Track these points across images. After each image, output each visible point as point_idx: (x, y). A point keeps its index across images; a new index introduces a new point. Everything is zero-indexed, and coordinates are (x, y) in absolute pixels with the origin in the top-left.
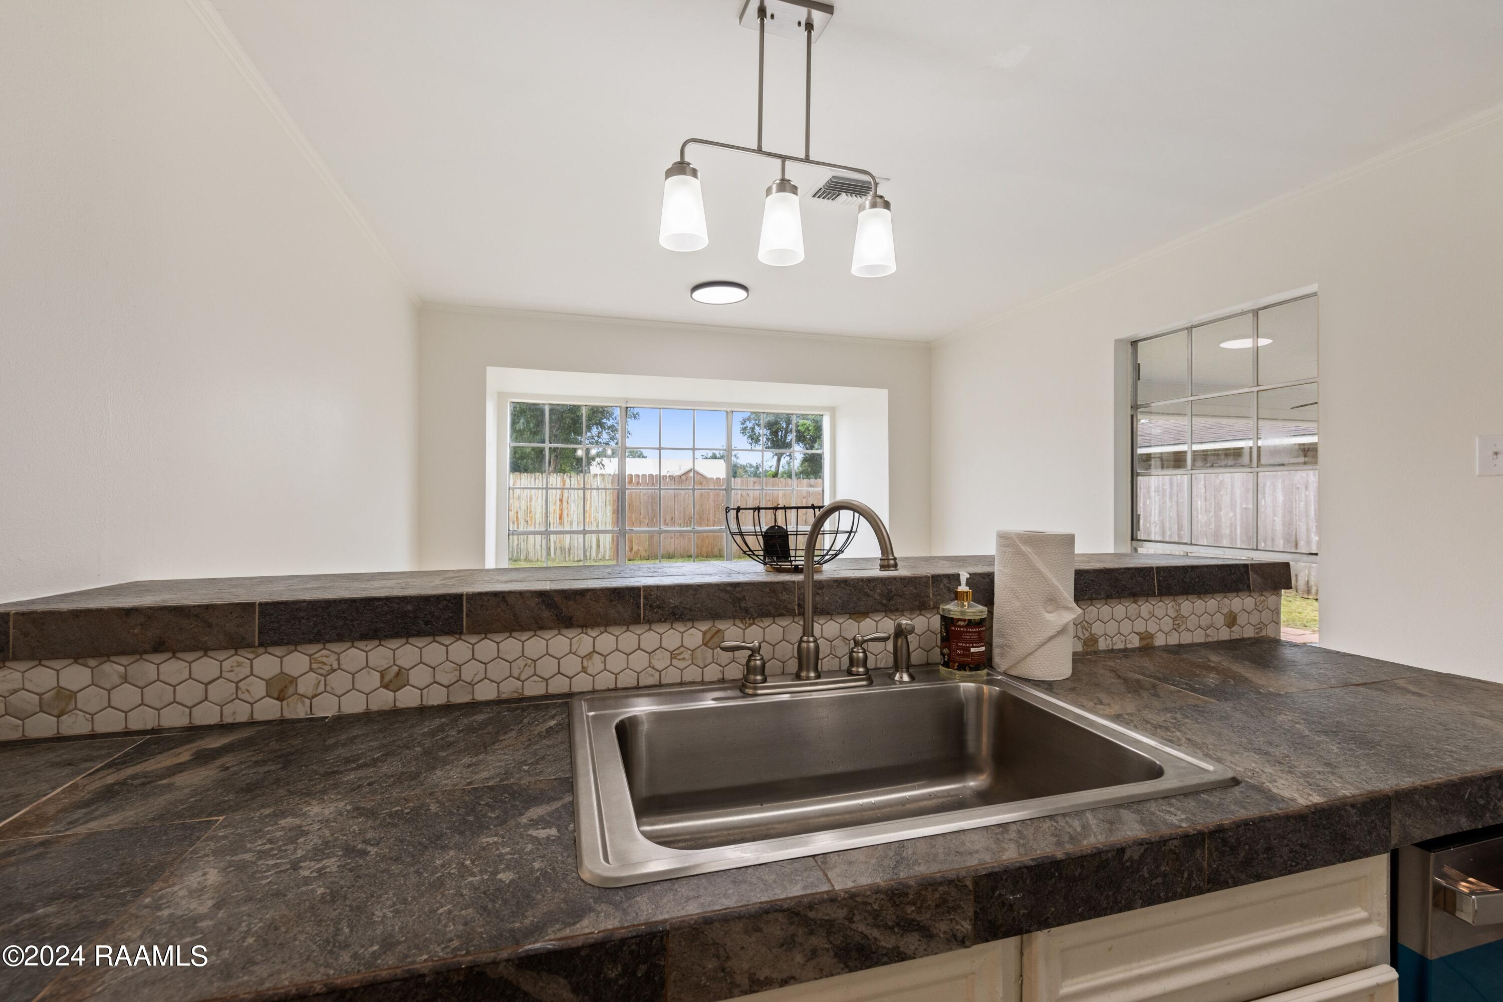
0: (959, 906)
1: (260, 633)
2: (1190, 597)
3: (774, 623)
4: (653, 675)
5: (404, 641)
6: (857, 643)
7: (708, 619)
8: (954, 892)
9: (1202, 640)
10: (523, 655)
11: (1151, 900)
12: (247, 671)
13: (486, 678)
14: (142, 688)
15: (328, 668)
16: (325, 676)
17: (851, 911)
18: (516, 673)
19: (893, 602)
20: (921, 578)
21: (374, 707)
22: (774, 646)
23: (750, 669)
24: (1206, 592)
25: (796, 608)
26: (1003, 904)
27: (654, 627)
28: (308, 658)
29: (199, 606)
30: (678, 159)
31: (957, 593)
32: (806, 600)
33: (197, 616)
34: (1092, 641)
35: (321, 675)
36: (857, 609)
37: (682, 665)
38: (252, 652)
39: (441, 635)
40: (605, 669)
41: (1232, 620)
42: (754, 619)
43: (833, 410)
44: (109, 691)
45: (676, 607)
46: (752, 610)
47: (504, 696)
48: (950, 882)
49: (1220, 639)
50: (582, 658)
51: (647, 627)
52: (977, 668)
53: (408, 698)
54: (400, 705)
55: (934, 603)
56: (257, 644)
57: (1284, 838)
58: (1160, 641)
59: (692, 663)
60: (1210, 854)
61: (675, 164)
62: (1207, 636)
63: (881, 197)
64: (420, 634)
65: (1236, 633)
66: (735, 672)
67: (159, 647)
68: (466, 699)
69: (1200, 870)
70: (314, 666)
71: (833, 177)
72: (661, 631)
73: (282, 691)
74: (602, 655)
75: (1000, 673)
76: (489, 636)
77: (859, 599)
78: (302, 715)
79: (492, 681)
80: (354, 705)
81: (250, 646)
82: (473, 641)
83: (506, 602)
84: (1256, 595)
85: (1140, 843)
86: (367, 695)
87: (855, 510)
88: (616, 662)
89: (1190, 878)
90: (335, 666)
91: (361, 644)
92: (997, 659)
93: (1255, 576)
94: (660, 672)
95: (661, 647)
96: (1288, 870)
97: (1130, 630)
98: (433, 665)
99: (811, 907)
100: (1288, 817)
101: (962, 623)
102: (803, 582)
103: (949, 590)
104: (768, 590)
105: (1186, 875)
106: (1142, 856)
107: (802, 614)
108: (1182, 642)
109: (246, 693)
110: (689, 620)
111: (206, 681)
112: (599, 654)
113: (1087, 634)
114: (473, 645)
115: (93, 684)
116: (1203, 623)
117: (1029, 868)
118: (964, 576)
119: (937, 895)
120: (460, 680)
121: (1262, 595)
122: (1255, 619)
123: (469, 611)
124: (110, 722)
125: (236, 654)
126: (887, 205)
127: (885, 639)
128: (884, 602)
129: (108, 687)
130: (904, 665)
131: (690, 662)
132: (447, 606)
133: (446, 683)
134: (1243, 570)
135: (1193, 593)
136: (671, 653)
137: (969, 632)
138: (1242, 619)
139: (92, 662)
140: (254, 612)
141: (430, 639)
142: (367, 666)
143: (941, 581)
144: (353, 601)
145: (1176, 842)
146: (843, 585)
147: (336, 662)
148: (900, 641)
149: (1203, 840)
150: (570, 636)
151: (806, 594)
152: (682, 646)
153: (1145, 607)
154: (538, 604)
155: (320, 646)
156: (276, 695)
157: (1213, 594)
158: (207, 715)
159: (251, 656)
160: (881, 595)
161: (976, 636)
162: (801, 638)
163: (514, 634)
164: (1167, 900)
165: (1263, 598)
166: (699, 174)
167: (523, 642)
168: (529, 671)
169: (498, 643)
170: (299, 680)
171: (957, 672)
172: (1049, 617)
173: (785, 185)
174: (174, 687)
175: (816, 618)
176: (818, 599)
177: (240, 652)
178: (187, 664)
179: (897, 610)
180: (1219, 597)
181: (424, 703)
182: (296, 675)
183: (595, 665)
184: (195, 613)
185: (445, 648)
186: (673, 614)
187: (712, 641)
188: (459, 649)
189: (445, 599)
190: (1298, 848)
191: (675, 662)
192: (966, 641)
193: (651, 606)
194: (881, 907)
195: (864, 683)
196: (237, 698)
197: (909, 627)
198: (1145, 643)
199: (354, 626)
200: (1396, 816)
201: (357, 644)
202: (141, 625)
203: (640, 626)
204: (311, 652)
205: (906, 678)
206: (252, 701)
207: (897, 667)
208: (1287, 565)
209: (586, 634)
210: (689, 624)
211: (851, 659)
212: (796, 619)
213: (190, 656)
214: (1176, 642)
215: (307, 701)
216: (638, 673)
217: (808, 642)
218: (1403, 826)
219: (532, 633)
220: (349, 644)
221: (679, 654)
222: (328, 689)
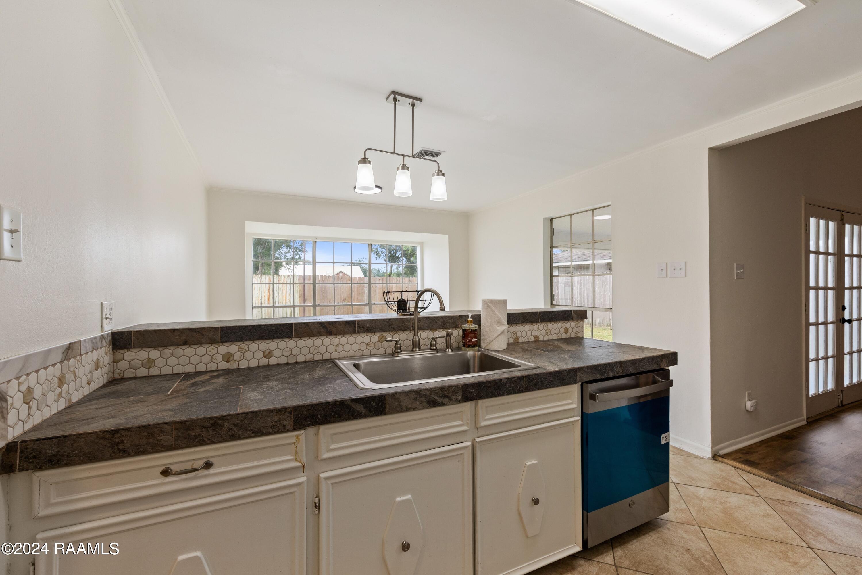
0: (458, 392)
1: (221, 338)
2: (552, 322)
3: (403, 333)
4: (360, 352)
5: (271, 340)
6: (433, 338)
7: (380, 332)
8: (457, 388)
9: (556, 338)
10: (314, 345)
11: (509, 393)
12: (216, 352)
13: (301, 354)
14: (178, 358)
15: (244, 350)
16: (244, 353)
17: (431, 392)
18: (311, 352)
19: (445, 325)
20: (456, 316)
21: (261, 364)
22: (403, 341)
23: (396, 348)
24: (557, 321)
25: (411, 327)
26: (470, 392)
27: (360, 335)
28: (237, 347)
29: (199, 328)
30: (363, 157)
31: (468, 321)
32: (415, 324)
33: (198, 332)
34: (516, 339)
35: (242, 353)
36: (433, 327)
37: (370, 348)
38: (217, 345)
39: (285, 338)
40: (343, 350)
41: (566, 331)
42: (396, 331)
43: (422, 244)
44: (166, 359)
45: (368, 327)
46: (395, 328)
47: (307, 360)
48: (456, 386)
49: (562, 338)
50: (335, 346)
51: (358, 335)
52: (474, 346)
53: (273, 361)
54: (270, 363)
55: (460, 325)
56: (220, 342)
57: (546, 378)
58: (541, 339)
59: (374, 348)
60: (525, 382)
61: (362, 158)
62: (558, 336)
63: (441, 171)
64: (278, 338)
65: (568, 335)
66: (390, 351)
67: (186, 343)
68: (294, 361)
69: (523, 386)
70: (240, 350)
71: (422, 150)
72: (363, 336)
73: (228, 359)
74: (342, 345)
75: (482, 349)
76: (302, 338)
77: (434, 324)
78: (235, 367)
79: (303, 355)
80: (254, 363)
81: (218, 342)
82: (296, 340)
83: (308, 326)
84: (575, 321)
85: (506, 378)
86: (259, 360)
87: (432, 292)
88: (347, 348)
89: (520, 388)
90: (247, 350)
91: (256, 342)
92: (482, 344)
93: (574, 315)
94: (363, 351)
95: (363, 342)
96: (547, 387)
97: (530, 335)
98: (282, 349)
99: (421, 390)
100: (547, 373)
101: (469, 331)
102: (414, 318)
103: (465, 320)
104: (401, 321)
105: (519, 387)
106: (506, 382)
107: (414, 330)
108: (549, 339)
109: (215, 360)
110: (373, 332)
111: (201, 355)
112: (341, 345)
113: (515, 336)
114: (296, 342)
115: (160, 357)
116: (556, 332)
117: (476, 383)
118: (470, 315)
119: (452, 389)
120: (291, 354)
121: (577, 322)
122: (575, 330)
123: (295, 329)
124: (166, 371)
125: (212, 346)
126: (443, 175)
127: (443, 337)
128: (443, 325)
129: (166, 358)
130: (449, 346)
131: (373, 347)
132: (287, 328)
133: (287, 355)
134: (570, 312)
135: (552, 321)
136: (367, 344)
137: (471, 334)
138: (570, 330)
139: (160, 349)
140: (219, 330)
141: (281, 340)
142: (259, 350)
143: (463, 317)
144: (254, 326)
145: (516, 378)
146: (428, 319)
147: (247, 348)
148: (448, 338)
149: (523, 378)
150: (331, 338)
151: (415, 322)
152: (371, 341)
153: (536, 326)
154: (319, 326)
155: (242, 342)
156: (226, 360)
157: (560, 321)
158: (201, 368)
159: (217, 346)
160: (442, 323)
161: (474, 335)
162: (413, 337)
163: (311, 338)
164: (513, 394)
165: (577, 323)
166: (371, 163)
167: (314, 341)
168: (316, 351)
169: (305, 341)
170: (234, 355)
171: (468, 348)
172: (498, 328)
173: (404, 167)
174: (190, 358)
175: (418, 331)
176: (419, 324)
177: (213, 345)
178: (194, 349)
179: (447, 328)
180: (562, 322)
181: (279, 363)
182: (233, 353)
183: (340, 348)
184: (198, 331)
185: (286, 343)
186: (368, 330)
187: (381, 340)
188: (291, 343)
189: (287, 325)
190: (550, 381)
191: (368, 347)
192: (470, 337)
193: (360, 327)
194: (438, 391)
195: (435, 352)
196: (212, 361)
197: (451, 333)
198: (536, 339)
199: (254, 335)
200: (578, 374)
201: (255, 342)
202: (179, 335)
203: (356, 334)
204: (238, 345)
205: (450, 350)
206: (217, 362)
207: (447, 347)
208: (586, 311)
209: (337, 337)
210: (373, 334)
211: (431, 344)
212: (411, 331)
213: (195, 346)
214: (547, 339)
215: (237, 362)
216: (355, 352)
217: (416, 338)
218: (581, 376)
219: (317, 337)
220: (252, 342)
221: (370, 345)
222: (245, 358)
